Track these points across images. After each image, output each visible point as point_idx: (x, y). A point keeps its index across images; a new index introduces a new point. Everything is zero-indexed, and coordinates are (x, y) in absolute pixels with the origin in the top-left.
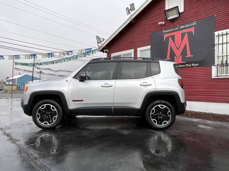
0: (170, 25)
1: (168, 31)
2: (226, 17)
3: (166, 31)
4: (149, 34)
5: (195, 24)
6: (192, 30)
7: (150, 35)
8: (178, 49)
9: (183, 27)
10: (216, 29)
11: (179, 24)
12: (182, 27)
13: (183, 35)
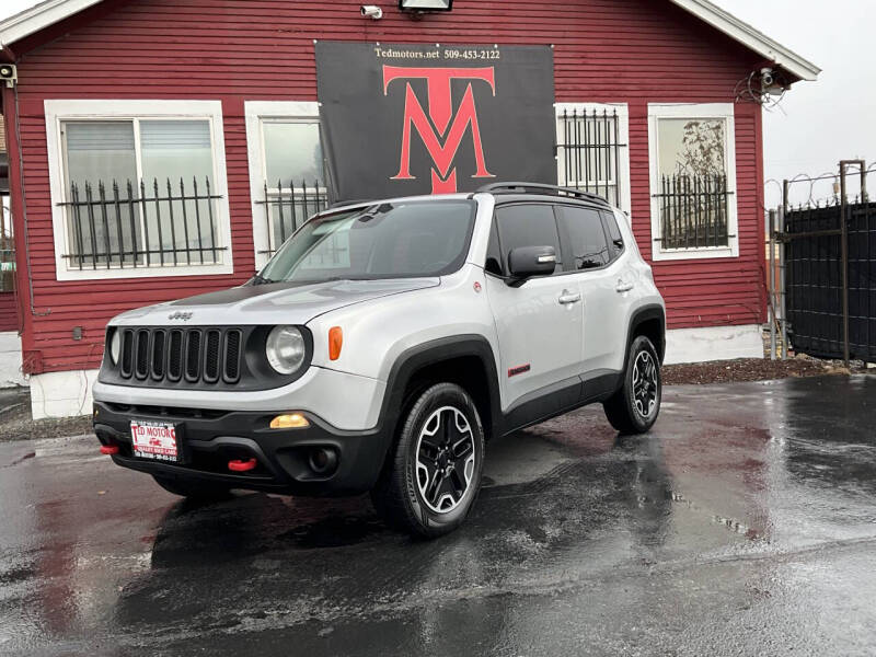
0: (404, 30)
1: (397, 54)
2: (581, 61)
3: (390, 54)
4: (309, 43)
5: (495, 54)
6: (488, 75)
7: (310, 49)
8: (442, 141)
9: (456, 54)
10: (558, 93)
11: (442, 39)
12: (453, 54)
13: (458, 88)
